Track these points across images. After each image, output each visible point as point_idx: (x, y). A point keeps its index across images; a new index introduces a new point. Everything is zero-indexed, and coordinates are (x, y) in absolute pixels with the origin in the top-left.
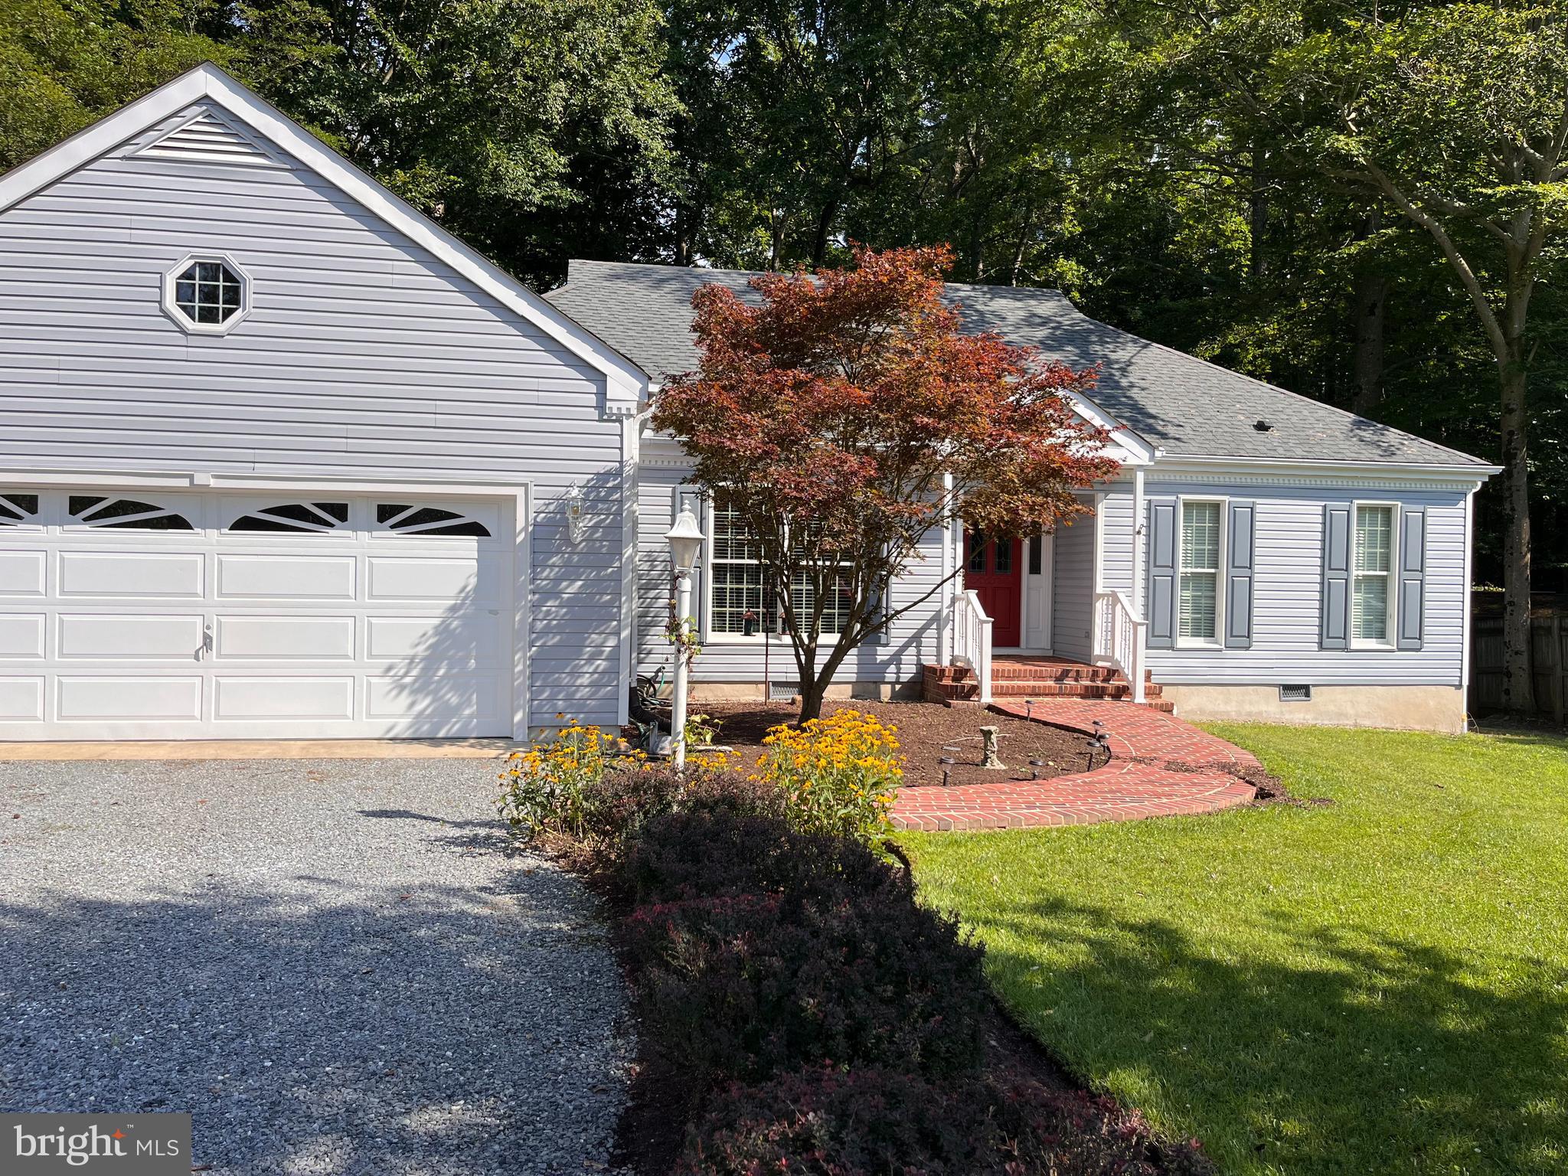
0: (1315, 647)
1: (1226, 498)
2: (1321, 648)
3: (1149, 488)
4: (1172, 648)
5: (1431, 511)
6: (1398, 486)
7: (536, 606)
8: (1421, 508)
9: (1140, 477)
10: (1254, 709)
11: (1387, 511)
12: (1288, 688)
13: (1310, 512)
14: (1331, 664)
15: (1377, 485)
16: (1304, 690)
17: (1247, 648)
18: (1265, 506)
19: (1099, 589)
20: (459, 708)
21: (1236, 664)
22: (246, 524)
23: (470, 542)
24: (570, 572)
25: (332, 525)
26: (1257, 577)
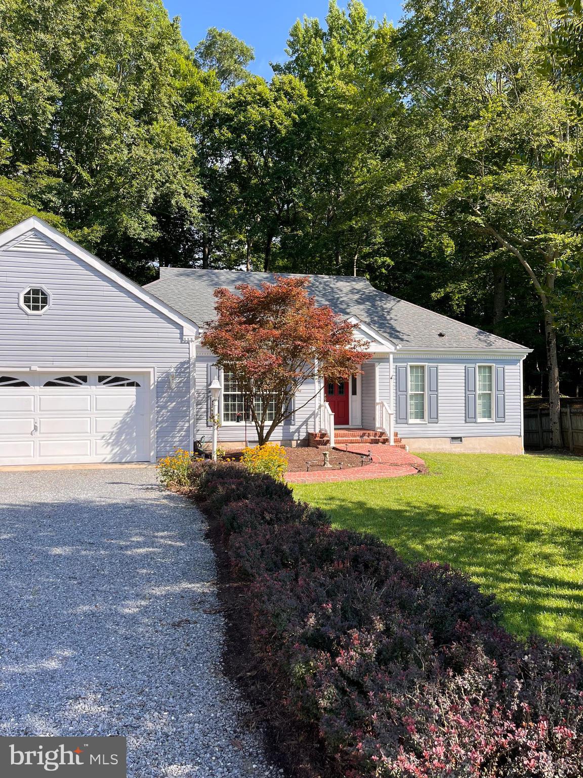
0: (464, 422)
1: (427, 364)
2: (466, 422)
3: (395, 360)
4: (407, 423)
5: (506, 367)
6: (493, 358)
7: (158, 412)
8: (502, 366)
9: (391, 356)
10: (441, 447)
11: (490, 367)
12: (453, 438)
13: (460, 368)
14: (471, 428)
15: (485, 357)
16: (460, 439)
17: (437, 423)
18: (442, 367)
19: (378, 401)
20: (130, 450)
21: (433, 429)
22: (49, 384)
23: (133, 389)
24: (171, 399)
25: (81, 384)
26: (439, 395)
